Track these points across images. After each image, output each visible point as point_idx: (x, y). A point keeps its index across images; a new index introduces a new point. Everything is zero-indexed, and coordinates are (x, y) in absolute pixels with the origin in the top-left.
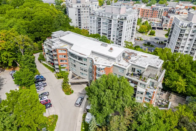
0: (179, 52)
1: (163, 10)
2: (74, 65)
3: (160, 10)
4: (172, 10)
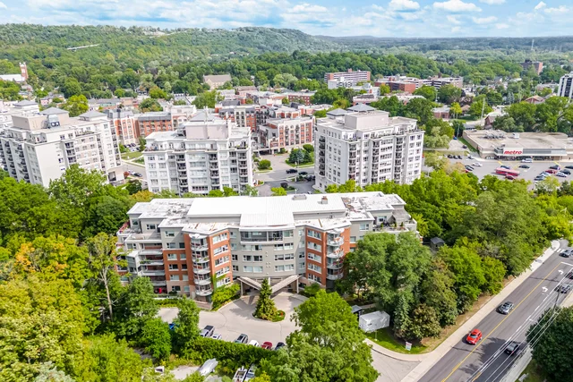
0: (378, 181)
1: (242, 113)
2: (256, 258)
3: (238, 113)
4: (262, 110)
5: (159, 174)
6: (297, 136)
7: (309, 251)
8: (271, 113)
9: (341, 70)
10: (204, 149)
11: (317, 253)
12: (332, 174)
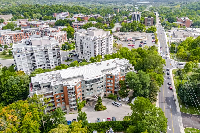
1: (34, 31)
2: (91, 89)
3: (32, 32)
4: (42, 30)
5: (23, 62)
6: (61, 39)
7: (107, 83)
8: (47, 31)
9: (57, 12)
10: (42, 49)
11: (110, 83)
12: (87, 53)
